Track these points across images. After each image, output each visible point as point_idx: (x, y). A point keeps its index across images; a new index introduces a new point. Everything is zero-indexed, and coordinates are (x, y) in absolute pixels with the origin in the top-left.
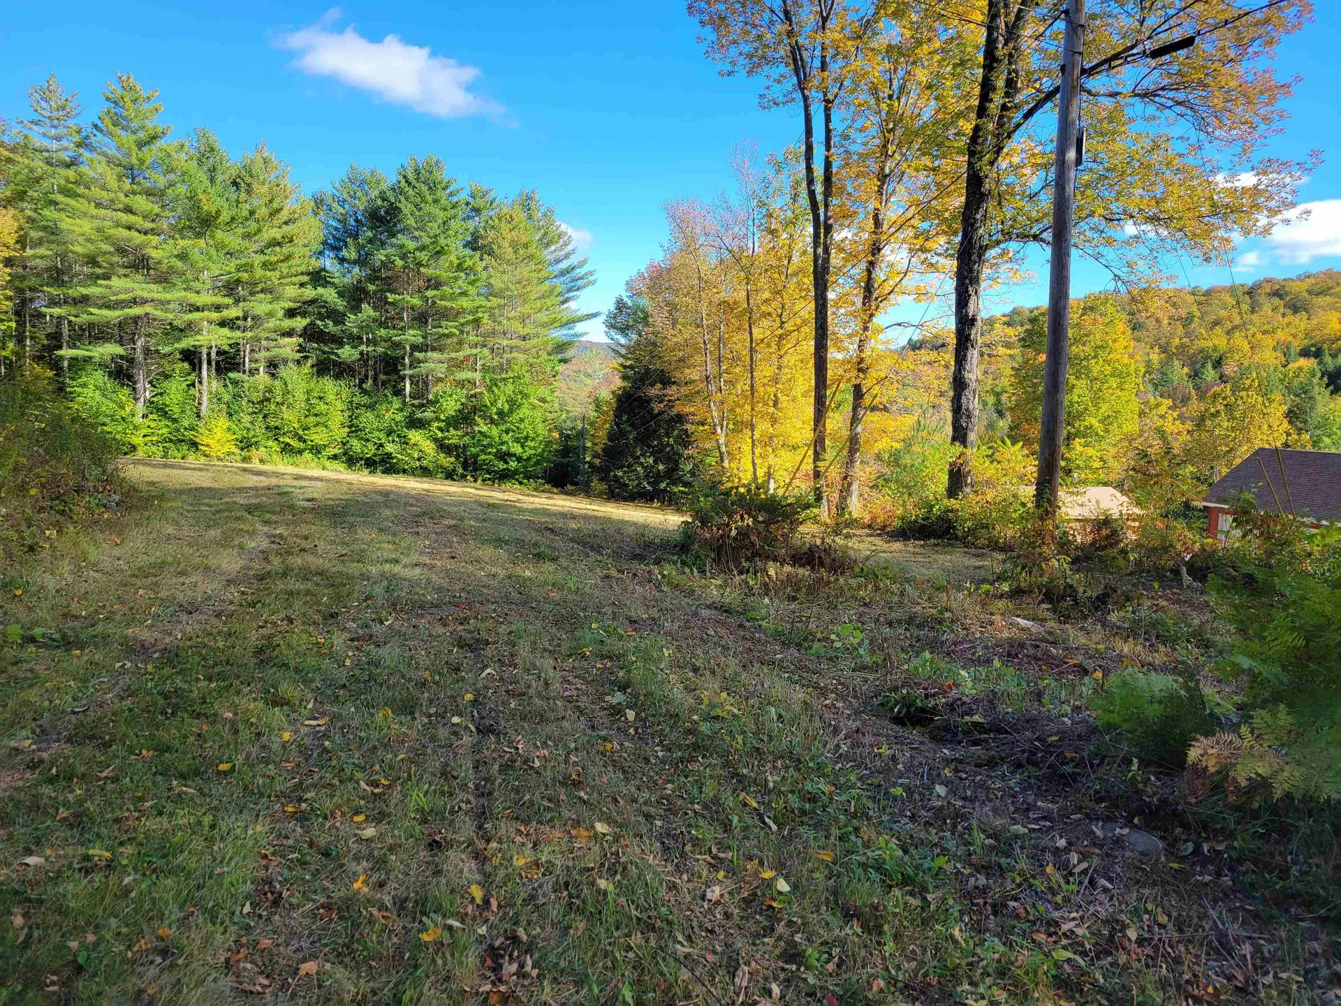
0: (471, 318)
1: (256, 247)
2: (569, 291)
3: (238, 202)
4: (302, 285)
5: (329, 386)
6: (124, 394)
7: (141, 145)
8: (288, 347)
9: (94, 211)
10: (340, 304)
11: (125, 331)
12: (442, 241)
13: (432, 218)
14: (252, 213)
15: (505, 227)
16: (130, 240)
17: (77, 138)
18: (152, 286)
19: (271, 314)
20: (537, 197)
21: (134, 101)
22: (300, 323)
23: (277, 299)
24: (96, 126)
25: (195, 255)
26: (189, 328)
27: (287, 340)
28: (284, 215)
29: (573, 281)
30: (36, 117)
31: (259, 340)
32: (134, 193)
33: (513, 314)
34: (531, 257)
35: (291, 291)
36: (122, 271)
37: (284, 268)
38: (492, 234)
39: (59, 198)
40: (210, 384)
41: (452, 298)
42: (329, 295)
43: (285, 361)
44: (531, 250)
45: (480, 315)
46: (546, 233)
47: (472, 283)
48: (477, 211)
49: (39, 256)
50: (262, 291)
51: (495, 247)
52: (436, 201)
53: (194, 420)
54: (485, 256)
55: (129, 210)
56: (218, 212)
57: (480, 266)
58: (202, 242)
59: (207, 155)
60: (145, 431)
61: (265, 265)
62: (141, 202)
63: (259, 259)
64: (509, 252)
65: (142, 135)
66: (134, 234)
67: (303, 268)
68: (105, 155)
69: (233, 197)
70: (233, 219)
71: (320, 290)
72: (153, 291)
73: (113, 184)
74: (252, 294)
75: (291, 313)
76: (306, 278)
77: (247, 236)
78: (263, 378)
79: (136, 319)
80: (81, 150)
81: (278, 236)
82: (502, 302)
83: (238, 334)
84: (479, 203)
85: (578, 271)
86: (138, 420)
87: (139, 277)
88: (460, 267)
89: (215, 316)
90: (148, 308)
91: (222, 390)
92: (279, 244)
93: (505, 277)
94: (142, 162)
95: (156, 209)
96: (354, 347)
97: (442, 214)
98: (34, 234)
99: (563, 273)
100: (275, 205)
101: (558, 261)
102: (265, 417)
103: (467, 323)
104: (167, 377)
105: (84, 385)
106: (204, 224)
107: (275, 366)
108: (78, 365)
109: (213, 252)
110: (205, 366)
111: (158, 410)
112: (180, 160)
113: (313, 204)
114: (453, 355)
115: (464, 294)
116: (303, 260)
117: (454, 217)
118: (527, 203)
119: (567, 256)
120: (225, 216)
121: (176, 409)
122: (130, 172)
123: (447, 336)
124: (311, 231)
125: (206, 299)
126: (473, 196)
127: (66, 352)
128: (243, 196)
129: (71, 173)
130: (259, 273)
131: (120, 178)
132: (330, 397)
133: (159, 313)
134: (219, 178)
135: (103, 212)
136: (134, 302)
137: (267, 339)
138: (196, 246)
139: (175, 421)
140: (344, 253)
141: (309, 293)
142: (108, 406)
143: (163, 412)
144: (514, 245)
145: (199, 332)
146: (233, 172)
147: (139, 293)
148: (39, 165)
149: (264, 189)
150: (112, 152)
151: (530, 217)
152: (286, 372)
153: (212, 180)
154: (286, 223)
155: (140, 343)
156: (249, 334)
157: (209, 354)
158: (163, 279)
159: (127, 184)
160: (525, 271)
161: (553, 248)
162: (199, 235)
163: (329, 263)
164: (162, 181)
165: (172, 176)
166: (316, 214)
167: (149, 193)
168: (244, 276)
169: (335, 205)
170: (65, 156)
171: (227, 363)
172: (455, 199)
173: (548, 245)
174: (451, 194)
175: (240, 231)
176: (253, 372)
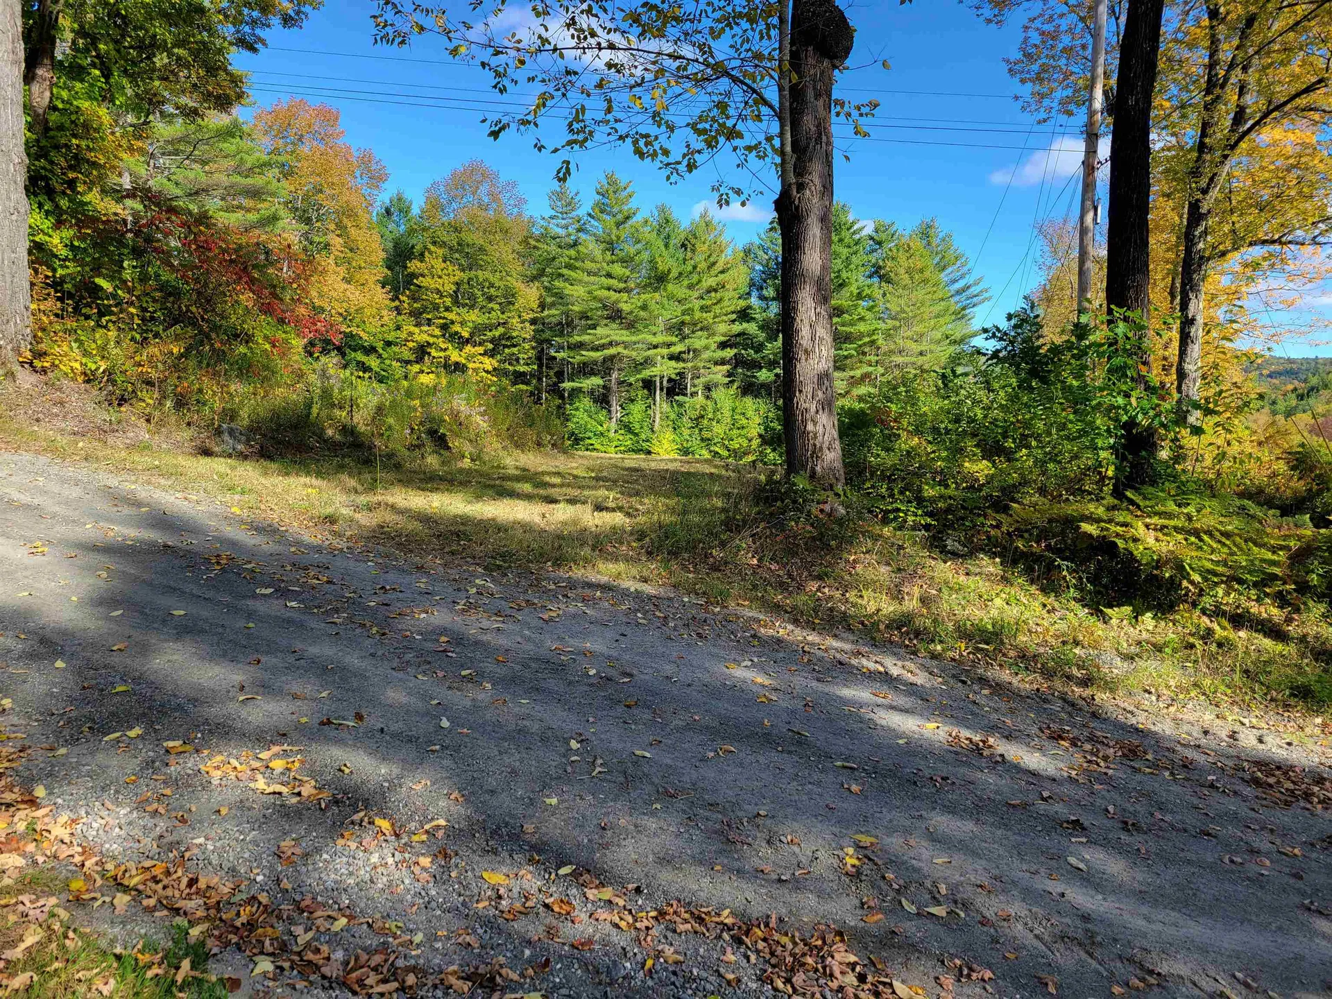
0: (867, 339)
1: (696, 294)
2: (964, 309)
3: (685, 260)
4: (733, 321)
5: (749, 401)
6: (602, 416)
7: (618, 225)
8: (719, 374)
9: (586, 278)
10: (762, 336)
11: (605, 367)
12: (844, 275)
13: (837, 255)
14: (695, 267)
15: (902, 257)
16: (608, 298)
17: (577, 226)
18: (624, 332)
19: (706, 348)
20: (936, 225)
21: (615, 192)
22: (729, 353)
23: (714, 334)
24: (589, 215)
25: (653, 306)
26: (648, 362)
27: (719, 368)
28: (719, 266)
29: (968, 299)
30: (553, 213)
31: (697, 369)
32: (613, 262)
33: (909, 333)
34: (926, 281)
35: (722, 328)
36: (605, 321)
37: (717, 309)
38: (889, 264)
39: (565, 271)
40: (662, 405)
41: (852, 324)
42: (752, 328)
43: (716, 385)
44: (927, 274)
45: (875, 337)
46: (943, 257)
47: (870, 309)
48: (880, 243)
49: (553, 314)
50: (701, 329)
51: (892, 275)
52: (841, 240)
53: (649, 434)
54: (883, 284)
55: (609, 276)
56: (669, 271)
57: (877, 294)
58: (657, 295)
59: (664, 225)
60: (615, 443)
61: (702, 308)
62: (618, 269)
63: (697, 304)
64: (906, 279)
65: (620, 217)
66: (612, 293)
67: (732, 308)
68: (595, 235)
69: (681, 256)
70: (680, 274)
71: (745, 325)
72: (623, 335)
73: (599, 258)
74: (693, 332)
75: (723, 345)
76: (734, 316)
77: (691, 287)
78: (700, 398)
79: (612, 358)
80: (580, 234)
81: (714, 284)
82: (897, 324)
83: (681, 365)
84: (883, 236)
85: (971, 290)
86: (612, 434)
87: (614, 326)
88: (859, 296)
89: (665, 351)
90: (620, 349)
91: (669, 409)
92: (716, 291)
93: (902, 302)
94: (618, 238)
95: (628, 273)
96: (770, 370)
97: (846, 250)
98: (549, 300)
99: (958, 292)
100: (712, 259)
101: (954, 281)
102: (701, 430)
103: (865, 344)
104: (632, 401)
105: (577, 409)
106: (659, 280)
107: (709, 390)
108: (575, 392)
109: (665, 301)
110: (658, 392)
111: (625, 426)
112: (647, 234)
113: (742, 254)
114: (852, 373)
115: (862, 319)
116: (731, 302)
117: (855, 253)
118: (925, 233)
119: (962, 277)
120: (674, 274)
121: (637, 426)
122: (610, 246)
123: (846, 357)
124: (740, 277)
125: (660, 339)
126: (877, 231)
127: (567, 385)
128: (689, 254)
129: (572, 252)
130: (697, 315)
131: (604, 251)
132: (750, 413)
133: (626, 352)
134: (672, 242)
135: (592, 279)
136: (611, 344)
137: (704, 367)
138: (652, 297)
139: (636, 435)
140: (765, 292)
141: (737, 328)
142: (592, 424)
143: (628, 428)
144: (909, 271)
145: (654, 365)
146: (683, 236)
147: (614, 338)
148: (553, 249)
149: (705, 248)
150: (600, 232)
151: (929, 244)
152: (719, 394)
153: (666, 246)
154: (722, 272)
155: (615, 375)
156: (690, 365)
157: (661, 383)
158: (631, 326)
159: (608, 256)
160: (920, 294)
161: (950, 270)
162: (656, 290)
163: (754, 301)
164: (632, 251)
165: (639, 246)
166: (745, 262)
167: (623, 261)
168: (687, 318)
169: (761, 253)
170: (570, 240)
171: (675, 388)
172: (857, 237)
173: (944, 268)
174: (854, 233)
175: (686, 283)
176: (693, 394)
